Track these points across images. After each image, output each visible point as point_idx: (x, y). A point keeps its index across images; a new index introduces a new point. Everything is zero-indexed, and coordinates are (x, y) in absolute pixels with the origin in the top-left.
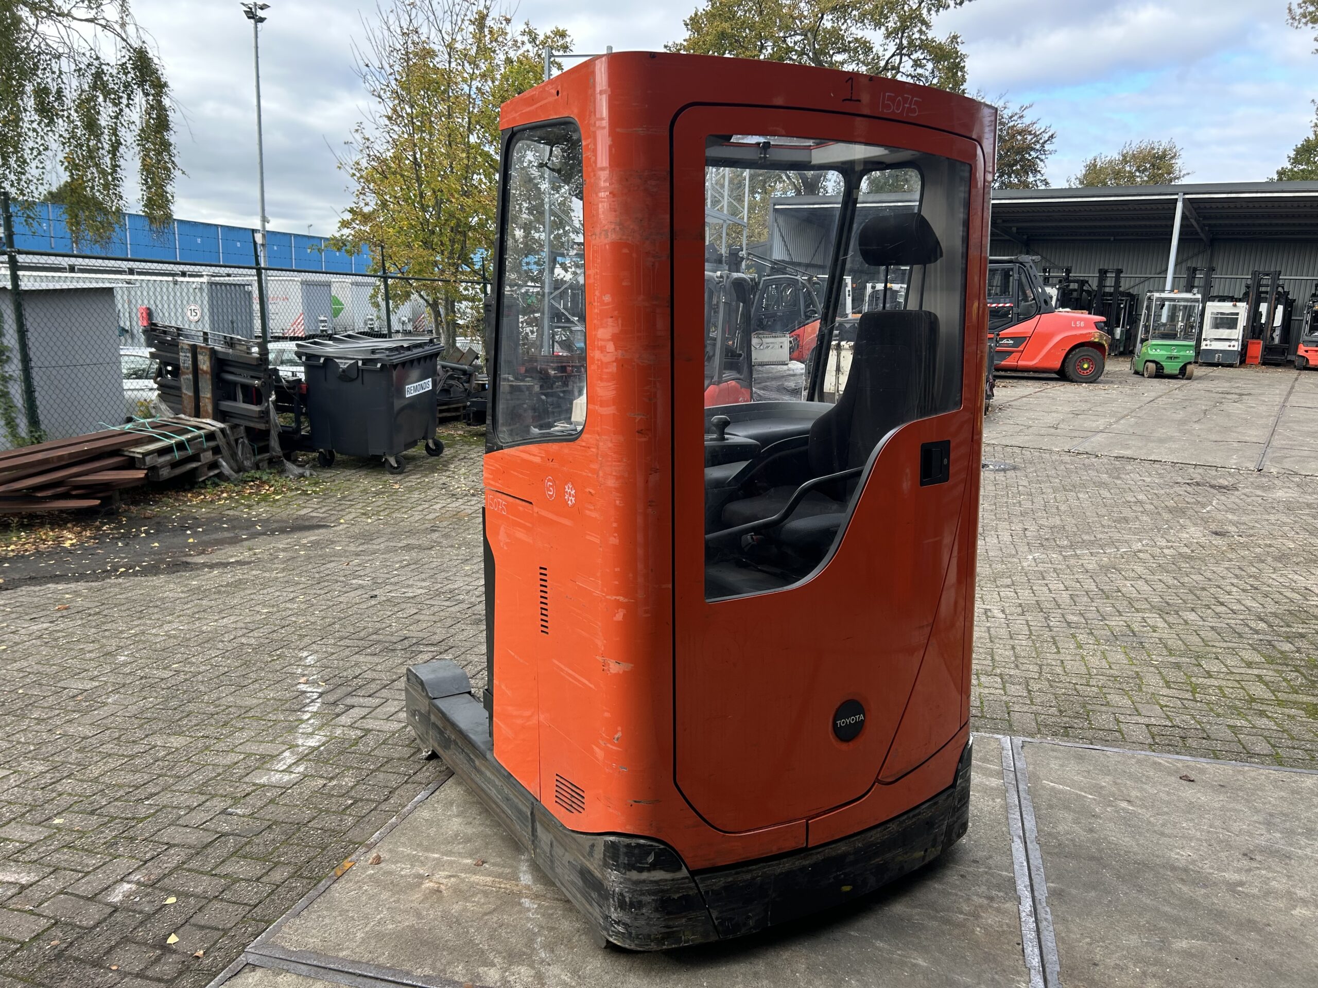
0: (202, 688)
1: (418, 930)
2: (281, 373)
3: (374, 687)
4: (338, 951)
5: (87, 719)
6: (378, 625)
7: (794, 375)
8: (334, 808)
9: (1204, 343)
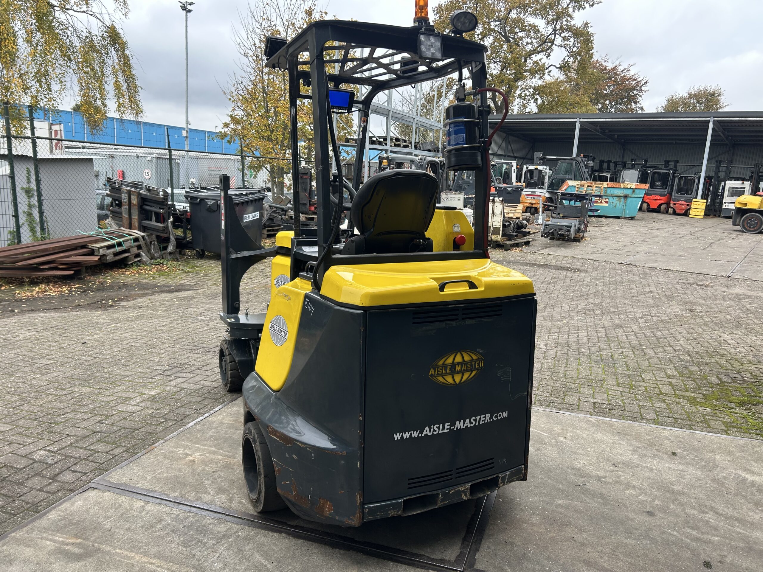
0: (106, 366)
1: (178, 477)
2: (176, 207)
3: (193, 368)
4: (136, 484)
5: (44, 378)
6: (205, 339)
7: (467, 216)
8: (155, 423)
9: (724, 205)
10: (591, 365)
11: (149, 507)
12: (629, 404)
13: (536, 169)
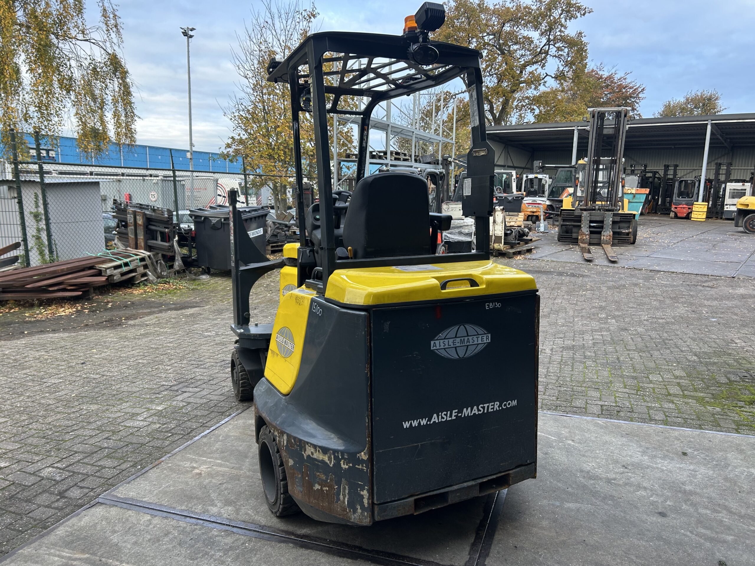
0: (113, 383)
1: (185, 490)
2: (181, 226)
3: (199, 383)
4: (143, 498)
5: (53, 396)
7: (467, 226)
8: (161, 437)
9: (725, 207)
10: (597, 368)
11: (156, 521)
12: (637, 405)
13: (536, 178)
